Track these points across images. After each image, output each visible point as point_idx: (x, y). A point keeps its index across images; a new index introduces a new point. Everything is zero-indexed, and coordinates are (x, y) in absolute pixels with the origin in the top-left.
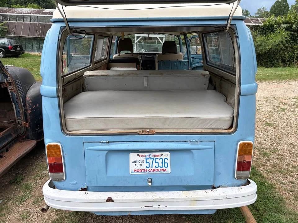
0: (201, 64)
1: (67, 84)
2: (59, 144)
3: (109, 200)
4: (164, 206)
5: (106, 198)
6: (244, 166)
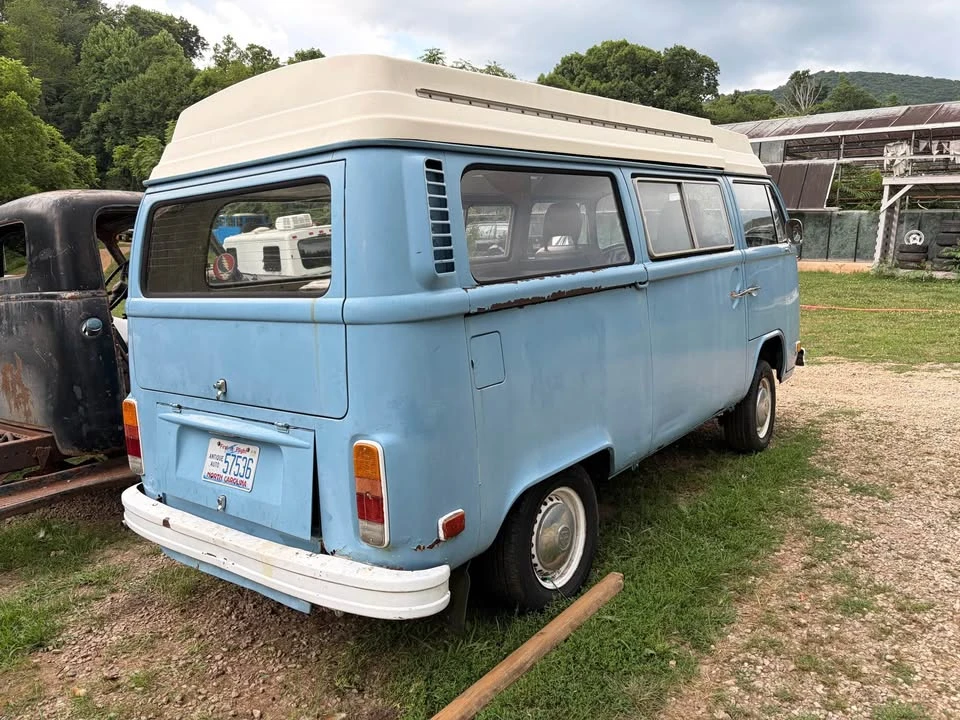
2: (136, 403)
3: (166, 523)
5: (164, 518)
6: (369, 507)
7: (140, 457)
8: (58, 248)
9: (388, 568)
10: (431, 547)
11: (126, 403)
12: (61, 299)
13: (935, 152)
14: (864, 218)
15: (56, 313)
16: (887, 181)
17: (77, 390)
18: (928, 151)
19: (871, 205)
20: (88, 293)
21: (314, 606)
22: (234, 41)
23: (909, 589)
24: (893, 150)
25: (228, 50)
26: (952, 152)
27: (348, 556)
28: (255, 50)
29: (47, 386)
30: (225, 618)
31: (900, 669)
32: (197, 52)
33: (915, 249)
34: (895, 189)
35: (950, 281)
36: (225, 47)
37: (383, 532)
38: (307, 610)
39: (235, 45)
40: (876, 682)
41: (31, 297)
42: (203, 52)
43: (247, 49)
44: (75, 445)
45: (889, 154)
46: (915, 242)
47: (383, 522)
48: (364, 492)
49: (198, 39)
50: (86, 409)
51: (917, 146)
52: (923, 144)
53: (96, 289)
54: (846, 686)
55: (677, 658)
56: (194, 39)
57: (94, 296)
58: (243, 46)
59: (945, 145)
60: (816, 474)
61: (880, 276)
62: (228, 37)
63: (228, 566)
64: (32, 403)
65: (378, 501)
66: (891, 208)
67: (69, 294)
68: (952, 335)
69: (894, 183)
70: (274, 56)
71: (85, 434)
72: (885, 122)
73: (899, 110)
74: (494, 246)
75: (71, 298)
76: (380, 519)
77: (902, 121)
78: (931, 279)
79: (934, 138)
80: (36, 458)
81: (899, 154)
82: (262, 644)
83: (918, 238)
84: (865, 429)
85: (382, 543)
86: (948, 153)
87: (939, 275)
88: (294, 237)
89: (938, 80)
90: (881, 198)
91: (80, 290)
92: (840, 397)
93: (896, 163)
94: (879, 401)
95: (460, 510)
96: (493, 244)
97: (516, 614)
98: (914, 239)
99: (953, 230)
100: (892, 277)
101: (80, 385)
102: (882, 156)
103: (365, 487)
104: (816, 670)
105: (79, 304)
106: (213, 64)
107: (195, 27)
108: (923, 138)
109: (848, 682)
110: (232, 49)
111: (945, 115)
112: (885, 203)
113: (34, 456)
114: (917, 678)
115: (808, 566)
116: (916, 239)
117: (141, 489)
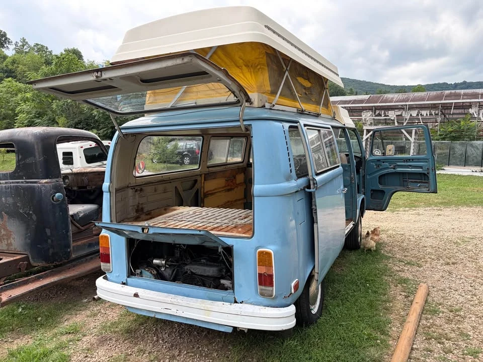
0: (392, 170)
1: (144, 184)
2: (109, 236)
3: (136, 295)
4: (181, 312)
5: (134, 293)
6: (265, 280)
7: (109, 262)
8: (37, 157)
9: (271, 307)
10: (289, 296)
11: (102, 236)
12: (40, 183)
13: (383, 115)
15: (36, 190)
16: (365, 128)
17: (48, 231)
18: (380, 115)
20: (54, 180)
21: (235, 328)
22: (27, 40)
23: (449, 303)
24: (366, 114)
25: (23, 46)
26: (389, 116)
27: (251, 303)
28: (38, 47)
29: (27, 229)
30: (156, 343)
31: (464, 335)
32: (5, 46)
34: (368, 131)
36: (21, 44)
37: (272, 291)
38: (230, 330)
39: (27, 43)
40: (458, 341)
41: (17, 183)
42: (9, 46)
43: (34, 46)
44: (43, 260)
45: (364, 116)
47: (273, 286)
48: (263, 273)
49: (6, 39)
50: (52, 241)
51: (375, 113)
52: (377, 112)
53: (58, 178)
54: (448, 344)
55: (380, 340)
56: (3, 39)
57: (57, 181)
58: (32, 44)
59: (387, 113)
60: (388, 258)
62: (23, 38)
63: (180, 314)
64: (14, 239)
65: (271, 276)
66: (367, 139)
67: (45, 181)
68: (404, 196)
69: (368, 128)
70: (50, 50)
71: (50, 255)
72: (361, 101)
73: (366, 97)
74: (186, 153)
75: (46, 183)
76: (271, 284)
77: (368, 101)
79: (383, 109)
80: (20, 269)
81: (368, 116)
82: (185, 352)
84: (394, 237)
85: (272, 296)
88: (82, 147)
89: (368, 82)
90: (363, 135)
91: (50, 178)
92: (375, 223)
93: (367, 119)
94: (392, 225)
95: (297, 280)
96: (184, 152)
97: (304, 327)
98: (377, 153)
101: (49, 228)
102: (361, 116)
103: (264, 270)
104: (433, 338)
105: (50, 186)
106: (14, 52)
107: (4, 32)
108: (377, 109)
109: (447, 342)
110: (26, 45)
111: (386, 99)
112: (365, 137)
113: (18, 267)
114: (471, 338)
115: (406, 297)
117: (105, 278)
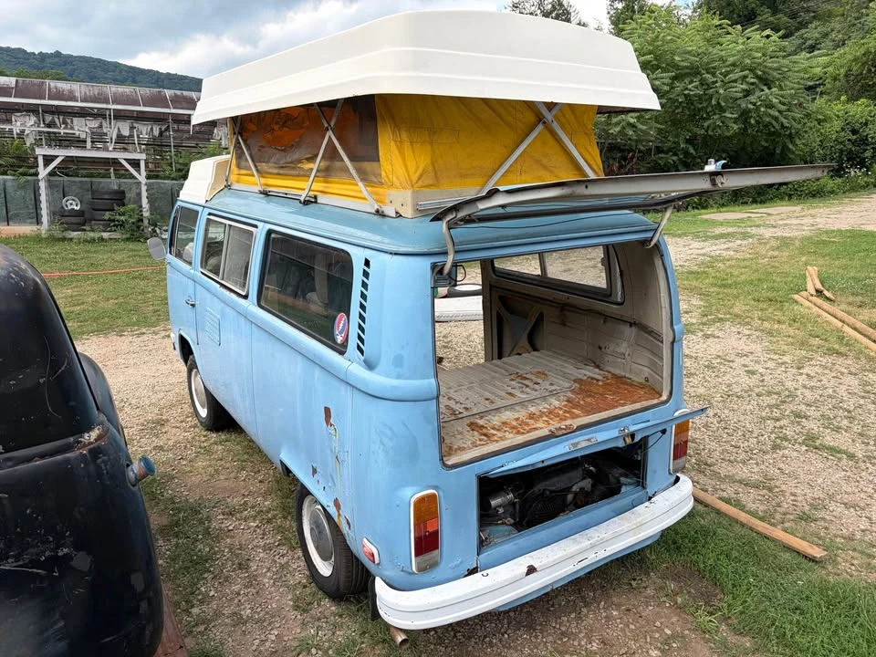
2: (435, 492)
3: (531, 570)
4: (602, 551)
5: (525, 569)
13: (61, 126)
14: (8, 184)
16: (40, 152)
18: (54, 124)
19: (15, 171)
24: (22, 119)
26: (76, 128)
33: (73, 213)
34: (48, 159)
35: (116, 240)
45: (18, 124)
46: (72, 207)
51: (43, 119)
52: (49, 119)
59: (69, 121)
61: (52, 239)
69: (46, 154)
72: (4, 91)
73: (10, 81)
77: (20, 92)
78: (102, 239)
79: (59, 114)
81: (28, 125)
83: (74, 203)
86: (72, 128)
87: (105, 235)
90: (37, 167)
93: (26, 133)
98: (71, 204)
99: (106, 197)
100: (64, 239)
102: (11, 124)
108: (49, 113)
112: (43, 172)
116: (73, 205)
